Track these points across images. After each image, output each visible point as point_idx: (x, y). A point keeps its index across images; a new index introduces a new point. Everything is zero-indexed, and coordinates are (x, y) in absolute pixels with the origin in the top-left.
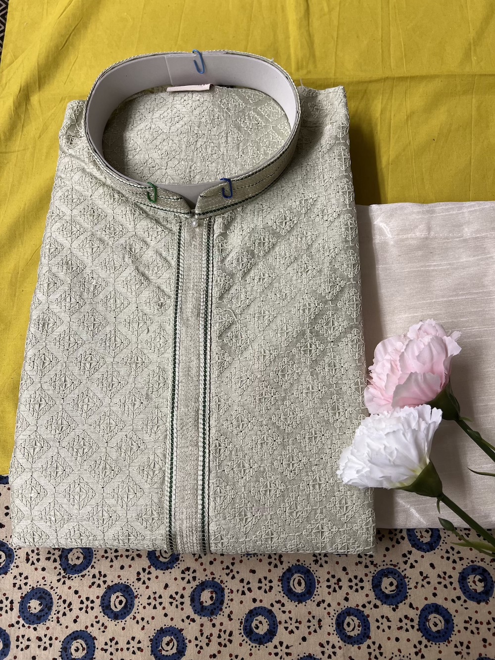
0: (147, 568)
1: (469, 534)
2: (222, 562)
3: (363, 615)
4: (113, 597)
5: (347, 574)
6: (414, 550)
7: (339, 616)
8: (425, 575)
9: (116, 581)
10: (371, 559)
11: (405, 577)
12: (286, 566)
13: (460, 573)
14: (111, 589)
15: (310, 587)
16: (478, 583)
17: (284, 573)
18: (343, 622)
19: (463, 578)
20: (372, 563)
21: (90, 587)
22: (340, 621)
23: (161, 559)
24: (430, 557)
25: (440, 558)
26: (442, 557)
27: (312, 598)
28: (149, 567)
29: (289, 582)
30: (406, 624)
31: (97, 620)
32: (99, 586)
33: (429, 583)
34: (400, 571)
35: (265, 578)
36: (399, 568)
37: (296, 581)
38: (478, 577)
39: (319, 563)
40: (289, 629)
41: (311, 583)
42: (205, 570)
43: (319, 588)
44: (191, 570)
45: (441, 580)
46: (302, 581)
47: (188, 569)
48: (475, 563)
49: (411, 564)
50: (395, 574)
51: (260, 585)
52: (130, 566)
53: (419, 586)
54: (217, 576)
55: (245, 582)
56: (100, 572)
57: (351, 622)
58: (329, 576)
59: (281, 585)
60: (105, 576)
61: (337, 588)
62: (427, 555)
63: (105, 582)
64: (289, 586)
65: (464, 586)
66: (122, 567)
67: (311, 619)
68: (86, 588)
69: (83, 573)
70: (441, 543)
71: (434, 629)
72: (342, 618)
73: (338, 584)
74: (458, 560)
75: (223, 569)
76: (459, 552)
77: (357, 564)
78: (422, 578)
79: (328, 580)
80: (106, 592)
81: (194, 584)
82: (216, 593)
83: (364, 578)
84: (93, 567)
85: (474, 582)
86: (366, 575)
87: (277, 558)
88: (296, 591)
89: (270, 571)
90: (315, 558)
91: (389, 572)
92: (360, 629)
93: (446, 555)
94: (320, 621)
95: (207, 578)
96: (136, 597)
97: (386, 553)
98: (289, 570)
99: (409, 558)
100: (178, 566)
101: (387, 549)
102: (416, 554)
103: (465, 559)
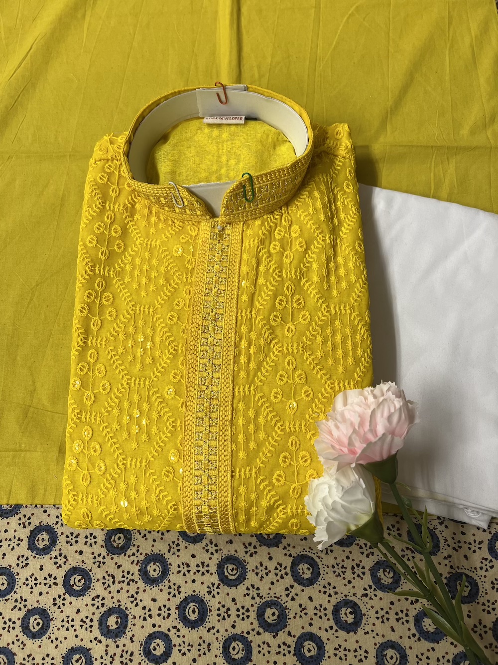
0: (62, 595)
1: (345, 572)
2: (128, 591)
3: (247, 641)
4: (32, 620)
5: (236, 604)
6: (296, 585)
7: (225, 641)
8: (303, 607)
9: (36, 605)
10: (257, 592)
11: (286, 608)
12: (183, 596)
13: (334, 606)
14: (30, 612)
15: (203, 615)
16: (349, 615)
17: (181, 602)
18: (229, 646)
19: (336, 610)
20: (258, 594)
21: (12, 610)
22: (227, 645)
23: (75, 587)
24: (309, 591)
25: (317, 592)
26: (320, 591)
27: (204, 625)
28: (64, 594)
29: (185, 611)
30: (284, 650)
31: (18, 638)
32: (20, 609)
33: (306, 614)
34: (282, 602)
35: (165, 606)
36: (282, 600)
37: (191, 609)
38: (349, 610)
39: (212, 594)
40: (182, 652)
41: (203, 612)
42: (112, 598)
43: (211, 617)
44: (101, 598)
45: (317, 612)
46: (197, 610)
47: (98, 597)
48: (348, 598)
49: (293, 596)
50: (278, 605)
51: (160, 612)
52: (48, 593)
53: (298, 616)
54: (122, 603)
55: (147, 609)
56: (21, 597)
57: (236, 646)
58: (220, 606)
59: (177, 613)
60: (25, 601)
61: (226, 617)
62: (307, 589)
63: (25, 606)
64: (184, 613)
65: (336, 618)
66: (41, 594)
67: (202, 643)
68: (9, 611)
69: (7, 597)
70: (320, 580)
71: (308, 655)
72: (228, 643)
73: (227, 613)
74: (333, 594)
75: (129, 597)
76: (334, 588)
77: (245, 596)
78: (301, 609)
79: (219, 609)
80: (26, 615)
81: (102, 610)
82: (121, 618)
83: (251, 609)
84: (15, 592)
85: (346, 614)
86: (252, 606)
87: (176, 588)
88: (190, 618)
89: (169, 600)
90: (208, 590)
91: (272, 604)
92: (244, 653)
93: (323, 590)
94: (209, 645)
95: (114, 605)
96: (52, 620)
97: (271, 586)
98: (186, 599)
99: (291, 592)
100: (90, 593)
101: (272, 583)
102: (298, 588)
103: (340, 594)
